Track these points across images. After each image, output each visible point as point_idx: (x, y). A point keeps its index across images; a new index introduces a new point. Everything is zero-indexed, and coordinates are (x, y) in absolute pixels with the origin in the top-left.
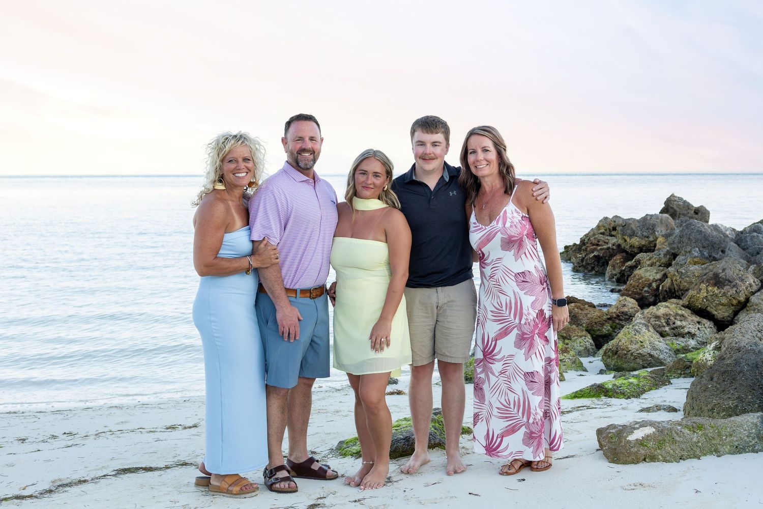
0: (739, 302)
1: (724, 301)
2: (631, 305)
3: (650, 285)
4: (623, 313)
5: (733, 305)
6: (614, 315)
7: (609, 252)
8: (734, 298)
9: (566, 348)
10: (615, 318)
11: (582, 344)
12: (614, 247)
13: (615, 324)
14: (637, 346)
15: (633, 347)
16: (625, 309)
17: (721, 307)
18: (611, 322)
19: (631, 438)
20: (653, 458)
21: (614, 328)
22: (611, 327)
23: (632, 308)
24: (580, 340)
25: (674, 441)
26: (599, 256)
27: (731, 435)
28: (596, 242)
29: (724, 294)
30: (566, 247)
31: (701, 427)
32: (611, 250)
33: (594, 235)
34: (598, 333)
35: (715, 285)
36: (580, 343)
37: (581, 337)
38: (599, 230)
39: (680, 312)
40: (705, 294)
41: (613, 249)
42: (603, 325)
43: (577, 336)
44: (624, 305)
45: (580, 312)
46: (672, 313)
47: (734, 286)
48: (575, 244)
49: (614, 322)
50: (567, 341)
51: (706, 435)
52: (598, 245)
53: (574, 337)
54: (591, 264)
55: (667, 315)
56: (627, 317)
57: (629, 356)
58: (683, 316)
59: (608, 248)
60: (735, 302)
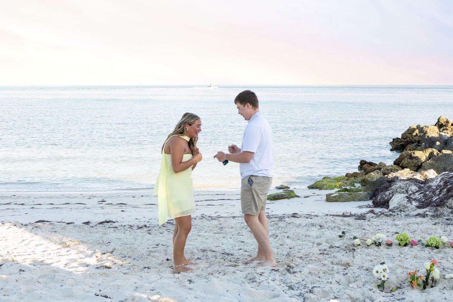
0: (419, 165)
1: (413, 165)
4: (380, 168)
5: (416, 166)
7: (407, 143)
8: (416, 164)
9: (348, 179)
12: (410, 141)
14: (371, 179)
15: (369, 179)
17: (412, 167)
19: (332, 196)
20: (337, 201)
24: (361, 177)
25: (343, 197)
26: (403, 144)
27: (358, 197)
28: (406, 137)
29: (413, 162)
30: (393, 139)
31: (351, 194)
32: (408, 142)
33: (405, 134)
35: (410, 159)
37: (361, 176)
38: (409, 131)
39: (396, 168)
40: (406, 162)
41: (409, 141)
44: (381, 165)
46: (393, 168)
47: (417, 159)
48: (397, 138)
50: (355, 178)
51: (352, 196)
52: (406, 139)
54: (399, 148)
55: (391, 169)
57: (368, 182)
58: (397, 170)
59: (407, 141)
60: (417, 165)
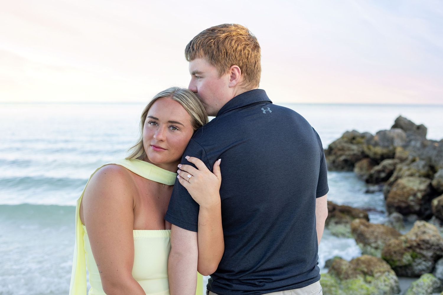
2: (431, 232)
3: (415, 195)
6: (415, 244)
7: (355, 157)
10: (416, 247)
11: (387, 283)
13: (415, 253)
16: (426, 237)
18: (411, 251)
21: (414, 257)
22: (412, 256)
23: (434, 236)
24: (383, 276)
26: (347, 159)
28: (343, 148)
34: (398, 264)
36: (385, 281)
41: (358, 155)
42: (402, 254)
43: (380, 272)
45: (366, 229)
49: (414, 251)
53: (377, 272)
56: (428, 246)
59: (354, 154)
